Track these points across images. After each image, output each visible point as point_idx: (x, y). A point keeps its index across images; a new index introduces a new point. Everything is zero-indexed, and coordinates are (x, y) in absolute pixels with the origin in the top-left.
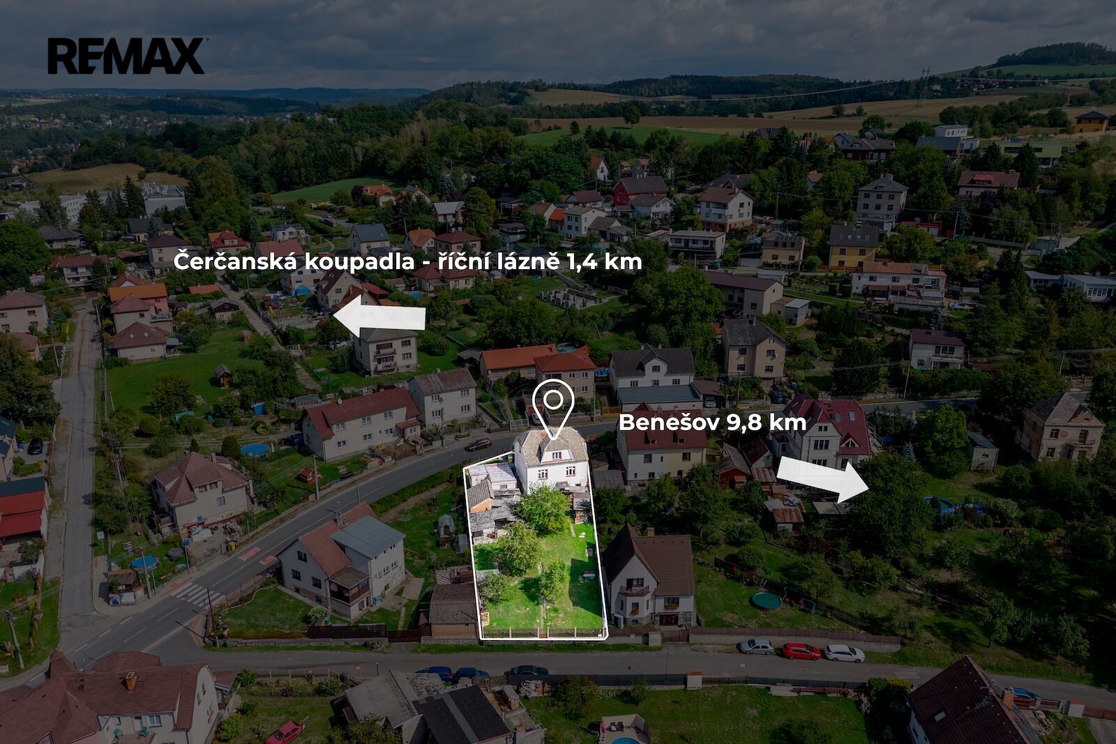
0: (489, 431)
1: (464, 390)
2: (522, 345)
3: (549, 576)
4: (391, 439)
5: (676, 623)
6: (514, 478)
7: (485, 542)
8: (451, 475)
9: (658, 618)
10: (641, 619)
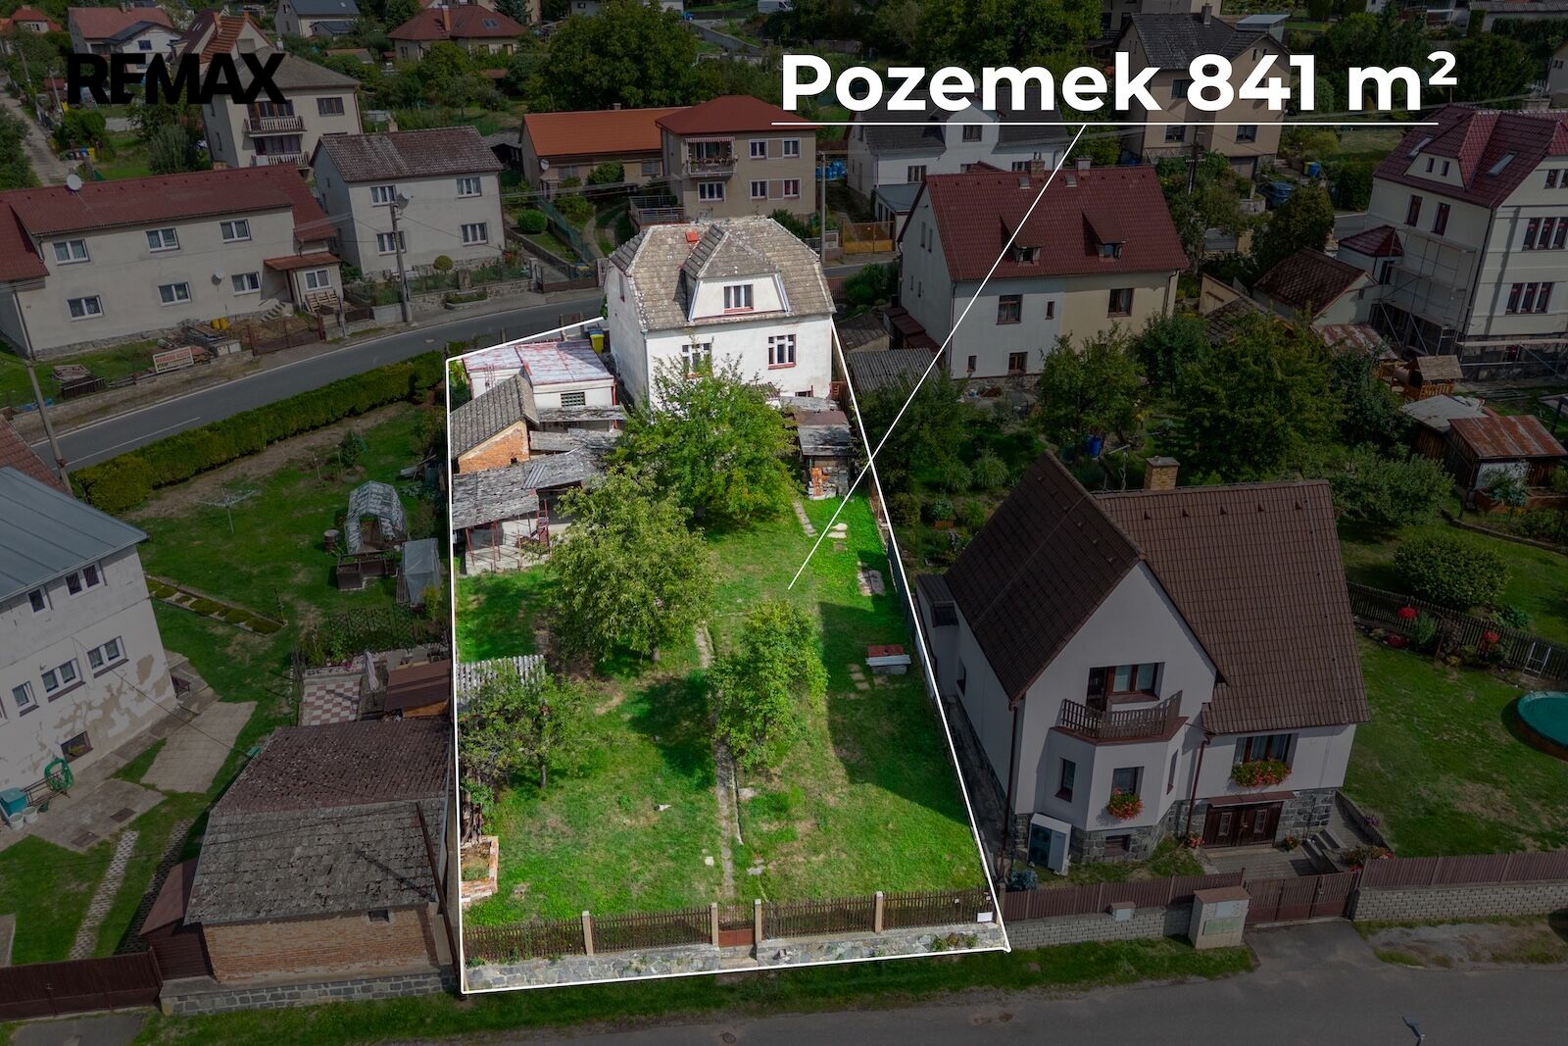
0: (540, 288)
1: (467, 177)
2: (625, 105)
3: (748, 671)
4: (252, 304)
5: (1270, 832)
6: (607, 374)
7: (503, 564)
8: (414, 379)
9: (1199, 821)
10: (1146, 831)
